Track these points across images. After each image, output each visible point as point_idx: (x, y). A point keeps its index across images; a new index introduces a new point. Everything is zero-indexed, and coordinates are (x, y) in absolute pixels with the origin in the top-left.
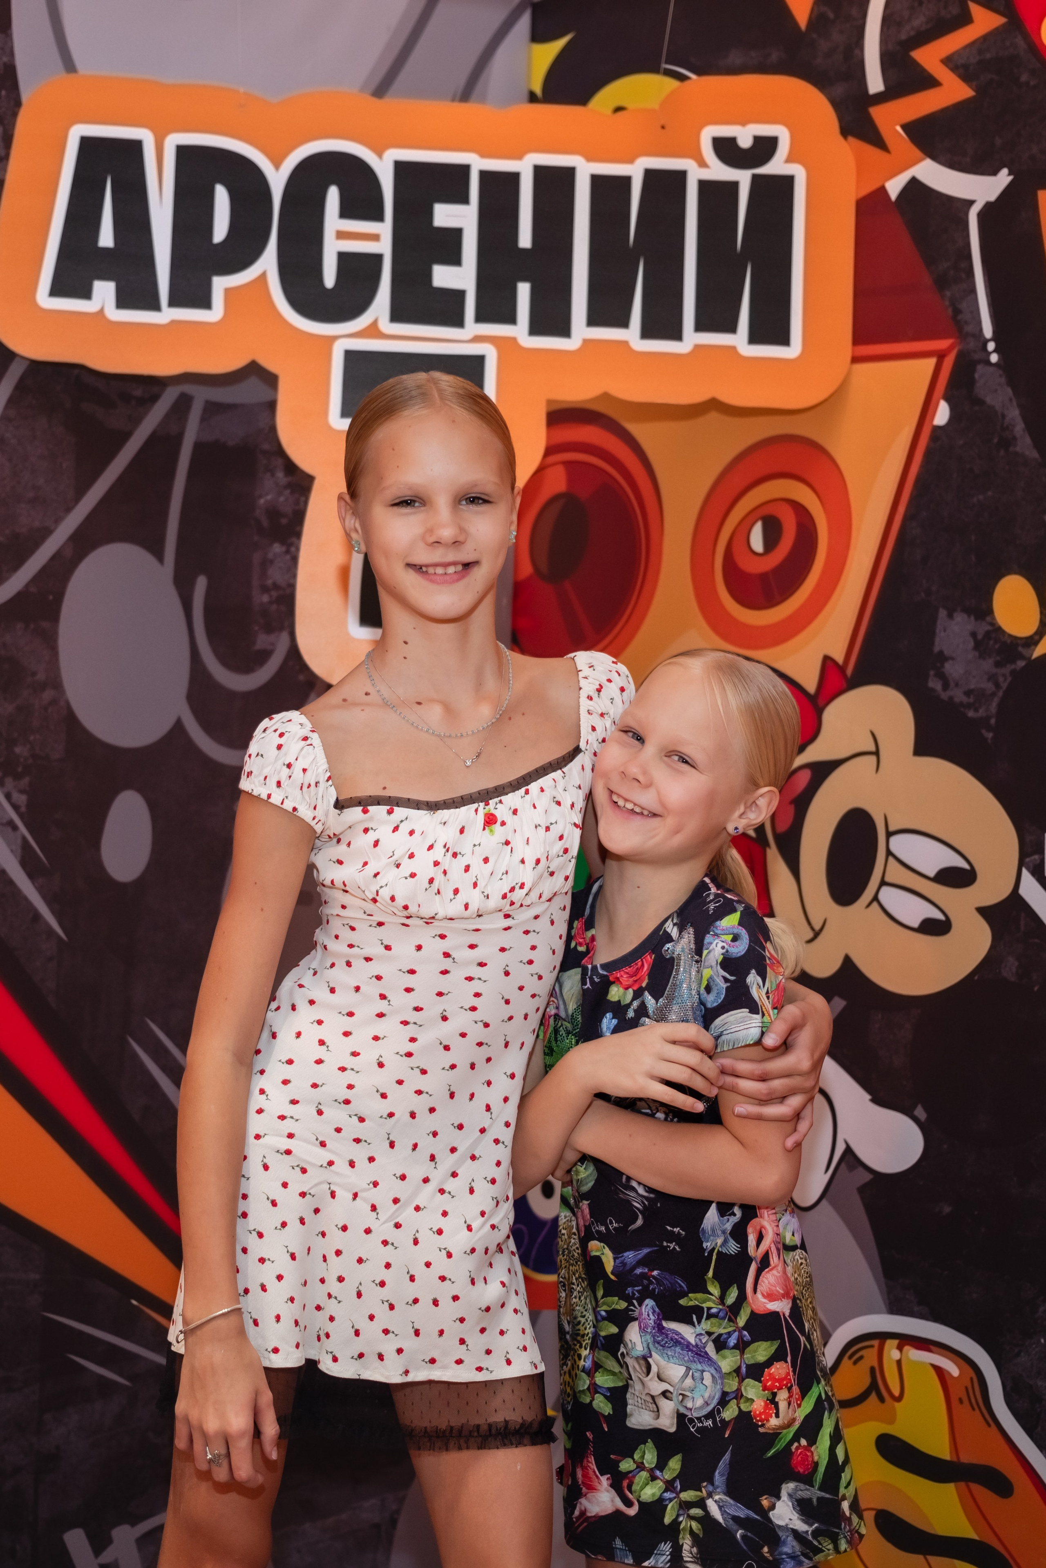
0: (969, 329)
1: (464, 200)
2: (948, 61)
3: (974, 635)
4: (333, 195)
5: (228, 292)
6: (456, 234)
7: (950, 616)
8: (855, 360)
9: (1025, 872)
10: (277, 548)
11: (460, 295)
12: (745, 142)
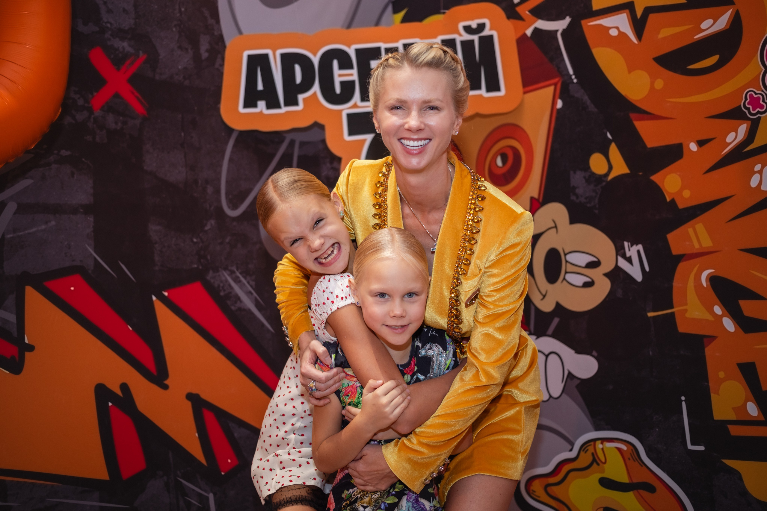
0: (565, 73)
4: (335, 63)
5: (305, 100)
7: (575, 173)
8: (525, 93)
9: (619, 258)
12: (474, 26)
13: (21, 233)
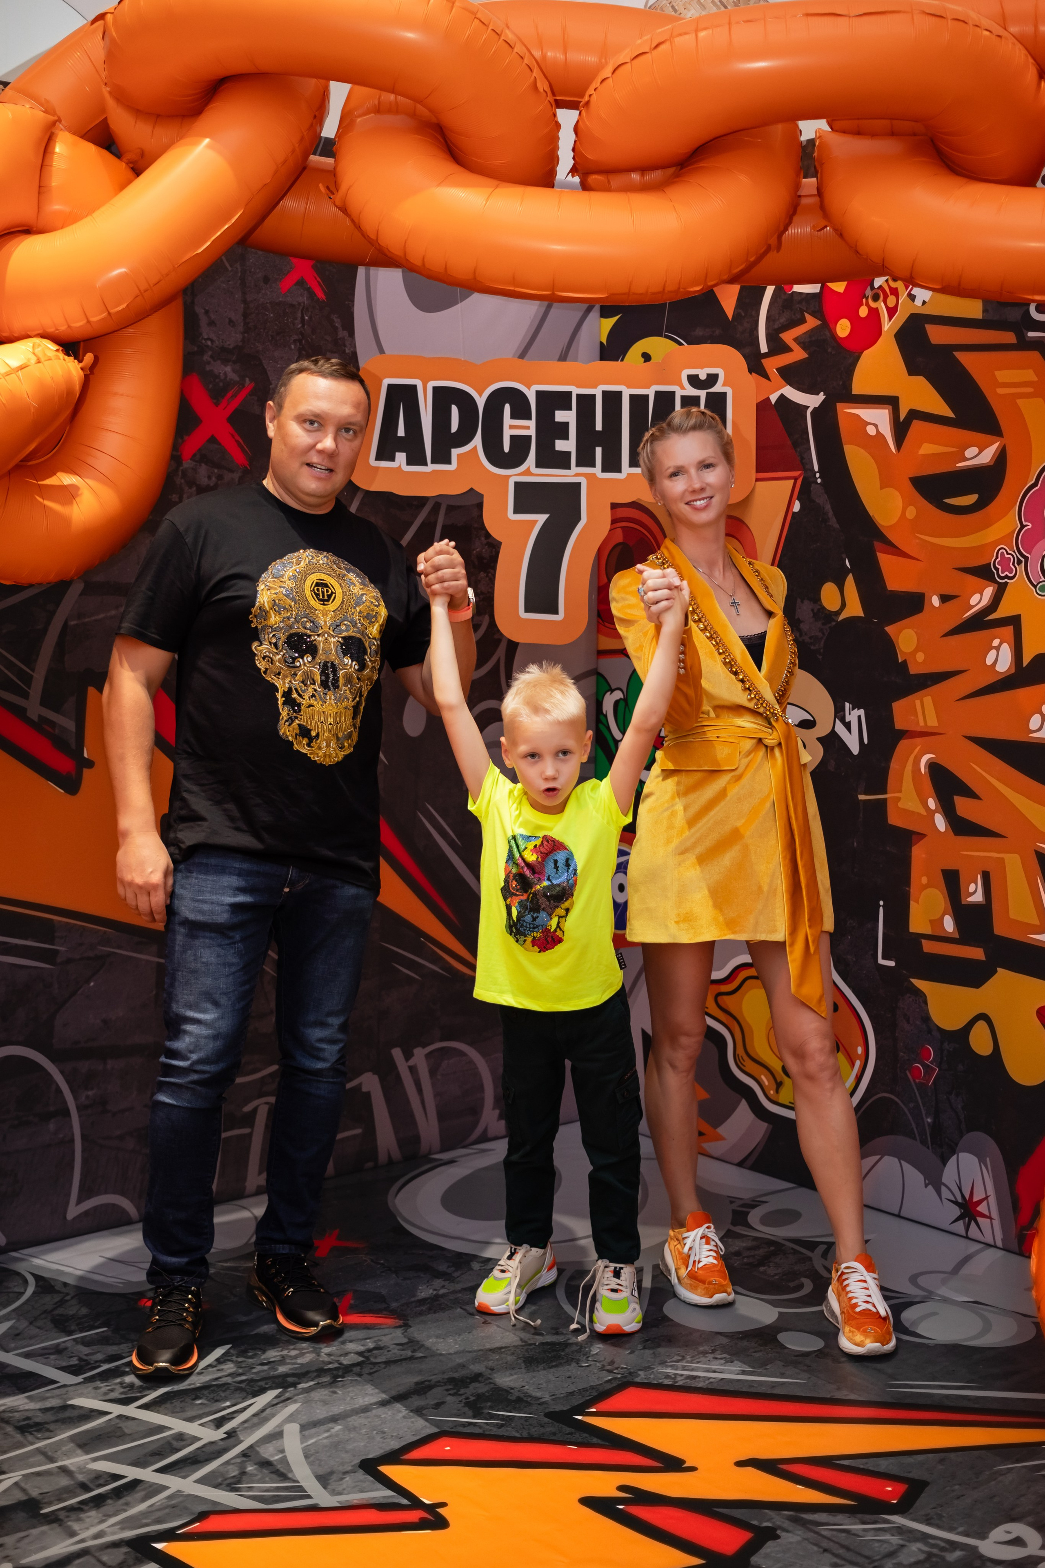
0: (808, 467)
1: (569, 408)
2: (796, 340)
3: (813, 610)
4: (507, 408)
5: (459, 455)
6: (566, 425)
7: (802, 602)
8: (757, 480)
9: (837, 720)
10: (482, 574)
11: (568, 454)
12: (703, 377)
13: (87, 620)
